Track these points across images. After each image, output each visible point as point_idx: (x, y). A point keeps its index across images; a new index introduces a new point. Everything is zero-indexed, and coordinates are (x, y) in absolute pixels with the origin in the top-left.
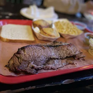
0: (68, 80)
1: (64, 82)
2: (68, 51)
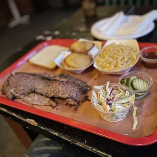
1: (28, 120)
2: (56, 89)
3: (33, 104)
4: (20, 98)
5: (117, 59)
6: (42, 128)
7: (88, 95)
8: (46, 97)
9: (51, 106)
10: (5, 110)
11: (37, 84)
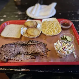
0: (26, 69)
1: (22, 70)
2: (33, 49)
3: (21, 61)
4: (11, 59)
5: (53, 28)
6: (33, 71)
7: (47, 48)
8: (28, 54)
9: (32, 58)
10: (4, 69)
11: (19, 49)
